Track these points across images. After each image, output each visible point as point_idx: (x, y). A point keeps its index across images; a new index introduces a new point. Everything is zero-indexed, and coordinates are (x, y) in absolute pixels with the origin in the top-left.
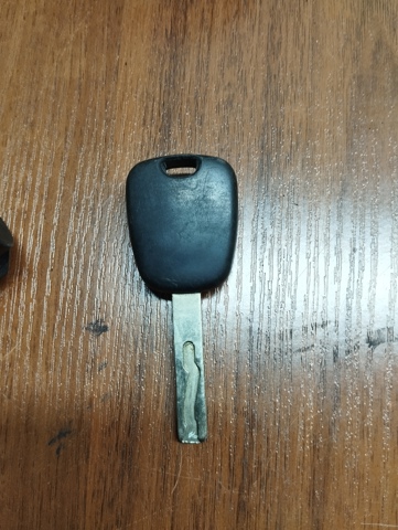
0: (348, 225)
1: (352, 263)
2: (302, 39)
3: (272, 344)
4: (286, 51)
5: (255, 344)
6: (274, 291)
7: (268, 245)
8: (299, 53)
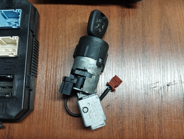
0: (161, 62)
1: (163, 70)
2: (149, 23)
3: (148, 87)
4: (146, 26)
5: (145, 87)
6: (148, 76)
7: (146, 67)
8: (149, 26)
